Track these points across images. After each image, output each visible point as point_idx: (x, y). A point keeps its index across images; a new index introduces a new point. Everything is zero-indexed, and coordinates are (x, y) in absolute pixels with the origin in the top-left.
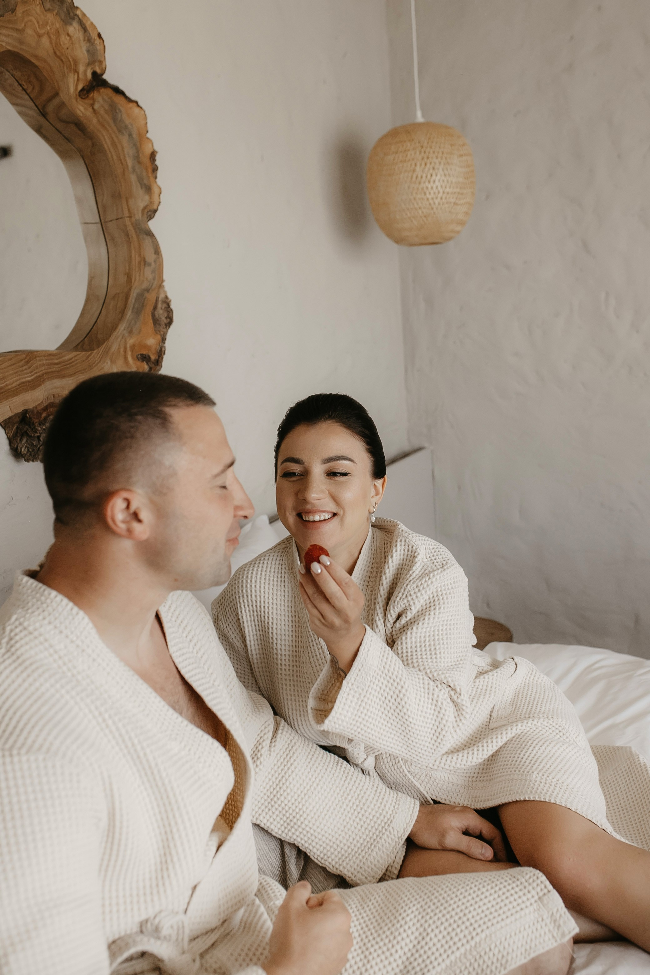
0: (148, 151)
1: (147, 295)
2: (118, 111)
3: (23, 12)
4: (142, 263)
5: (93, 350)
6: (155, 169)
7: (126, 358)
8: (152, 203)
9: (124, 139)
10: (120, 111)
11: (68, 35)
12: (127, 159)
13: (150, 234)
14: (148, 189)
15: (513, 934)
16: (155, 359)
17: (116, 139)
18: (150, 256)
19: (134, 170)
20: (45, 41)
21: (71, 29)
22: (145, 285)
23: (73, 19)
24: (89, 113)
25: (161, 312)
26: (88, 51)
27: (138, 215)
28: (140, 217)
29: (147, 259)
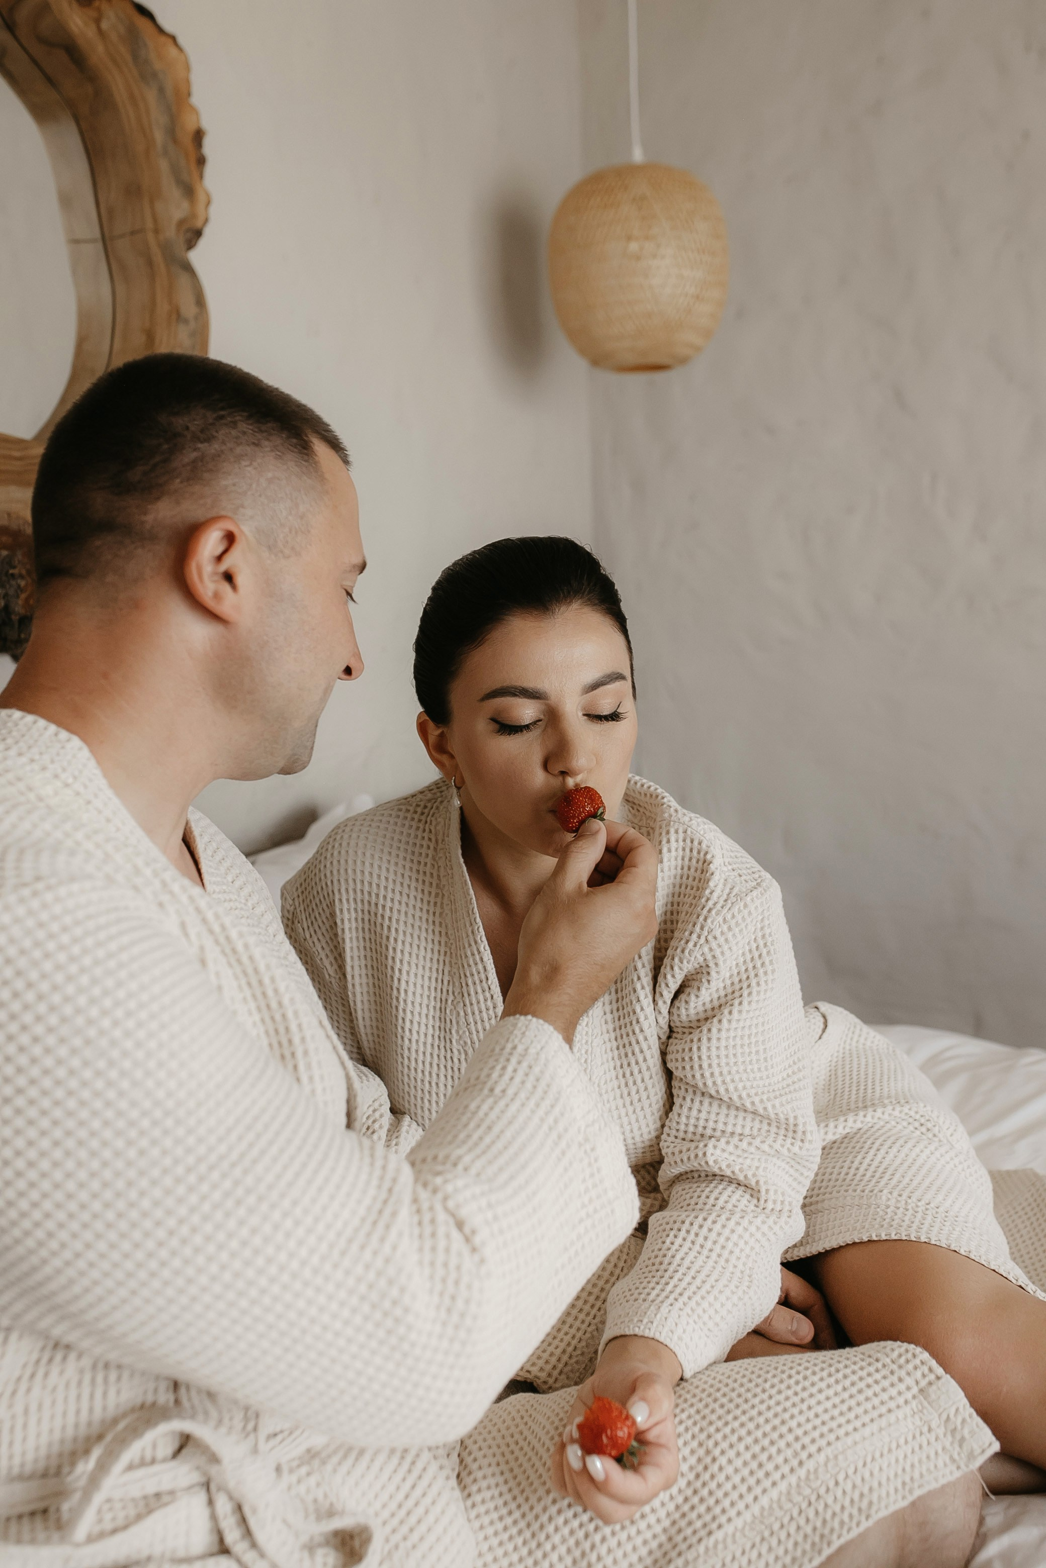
0: (189, 126)
2: (141, 44)
4: (174, 317)
6: (201, 161)
8: (193, 215)
12: (154, 128)
13: (188, 269)
14: (189, 191)
15: (877, 1455)
17: (135, 91)
18: (187, 306)
19: (165, 153)
27: (170, 232)
28: (174, 236)
29: (183, 312)
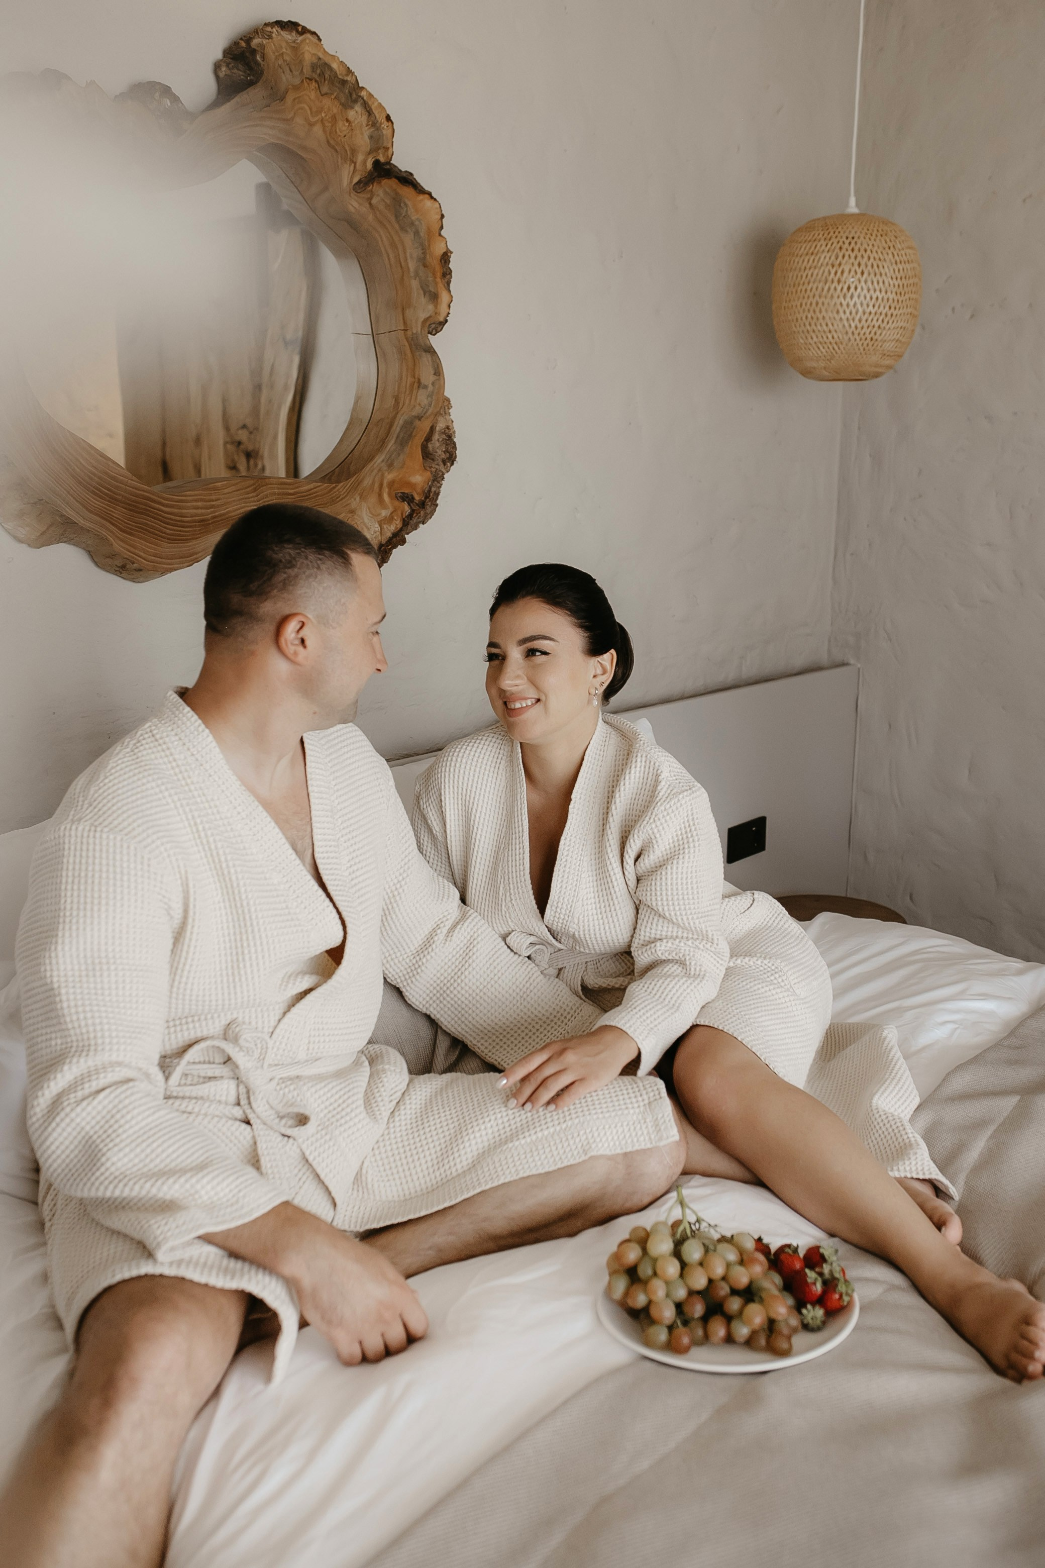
0: (439, 250)
1: (417, 422)
2: (402, 205)
3: (294, 99)
4: (416, 385)
5: (338, 482)
6: (447, 274)
7: (380, 495)
8: (438, 313)
9: (408, 239)
10: (406, 205)
11: (347, 120)
12: (409, 260)
13: (431, 351)
14: (434, 297)
16: (420, 501)
17: (396, 239)
18: (427, 377)
19: (417, 274)
20: (318, 130)
21: (351, 114)
22: (417, 411)
23: (355, 101)
24: (365, 209)
25: (436, 445)
26: (371, 137)
27: (417, 328)
28: (419, 330)
29: (423, 381)
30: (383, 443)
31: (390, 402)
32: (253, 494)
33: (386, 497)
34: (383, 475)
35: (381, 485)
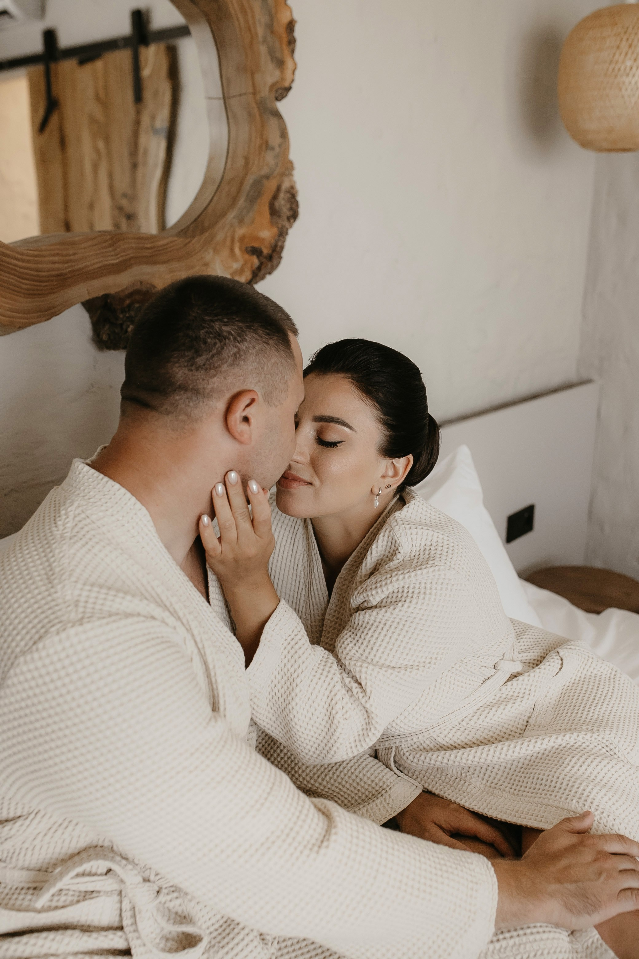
0: (284, 19)
1: (265, 182)
4: (264, 147)
5: (193, 236)
6: (292, 42)
7: (232, 250)
8: (283, 79)
12: (258, 27)
13: (277, 115)
14: (280, 64)
16: (268, 254)
18: (274, 139)
19: (265, 41)
22: (265, 171)
25: (282, 202)
27: (265, 92)
28: (267, 94)
29: (271, 143)
30: (235, 200)
31: (240, 162)
32: (111, 249)
33: (237, 251)
34: (234, 231)
35: (233, 241)
